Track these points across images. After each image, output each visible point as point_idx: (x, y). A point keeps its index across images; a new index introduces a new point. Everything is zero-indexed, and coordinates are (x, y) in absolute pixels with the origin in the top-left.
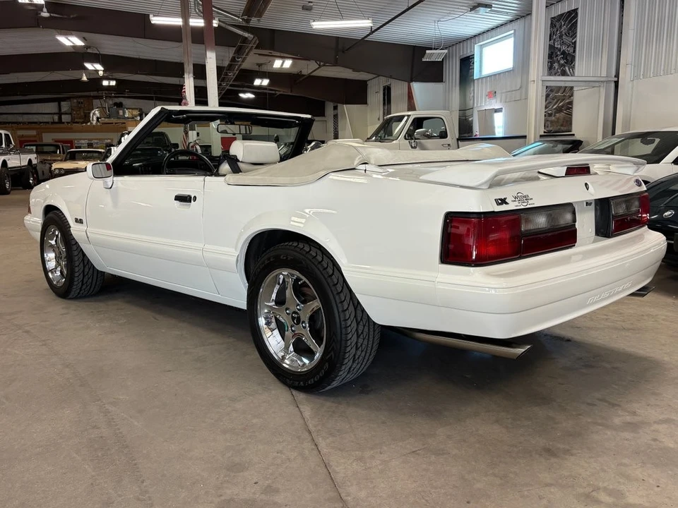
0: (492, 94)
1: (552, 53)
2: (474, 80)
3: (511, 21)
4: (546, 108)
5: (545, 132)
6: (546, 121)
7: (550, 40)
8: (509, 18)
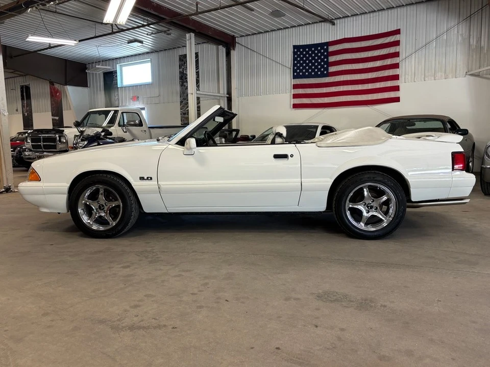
0: (135, 98)
1: (182, 77)
2: (118, 88)
3: (148, 53)
4: (181, 109)
5: (182, 124)
6: (182, 117)
7: (180, 69)
8: (147, 50)
